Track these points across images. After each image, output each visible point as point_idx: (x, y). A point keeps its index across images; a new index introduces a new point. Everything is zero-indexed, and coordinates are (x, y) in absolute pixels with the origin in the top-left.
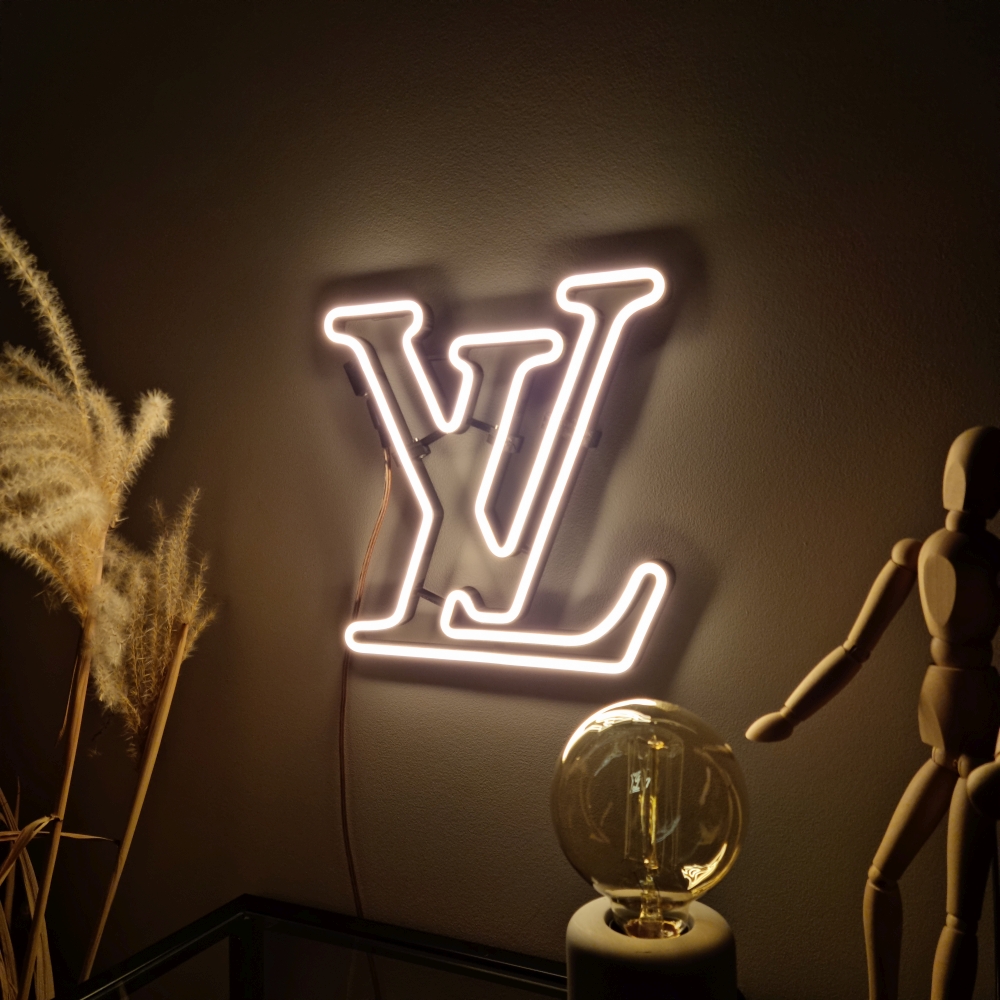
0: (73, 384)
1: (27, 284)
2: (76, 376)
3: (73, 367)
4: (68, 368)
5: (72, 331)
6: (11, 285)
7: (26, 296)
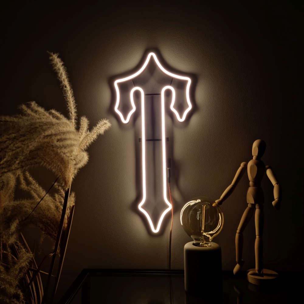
0: (72, 118)
1: (66, 87)
4: (71, 113)
6: (61, 87)
7: (65, 90)
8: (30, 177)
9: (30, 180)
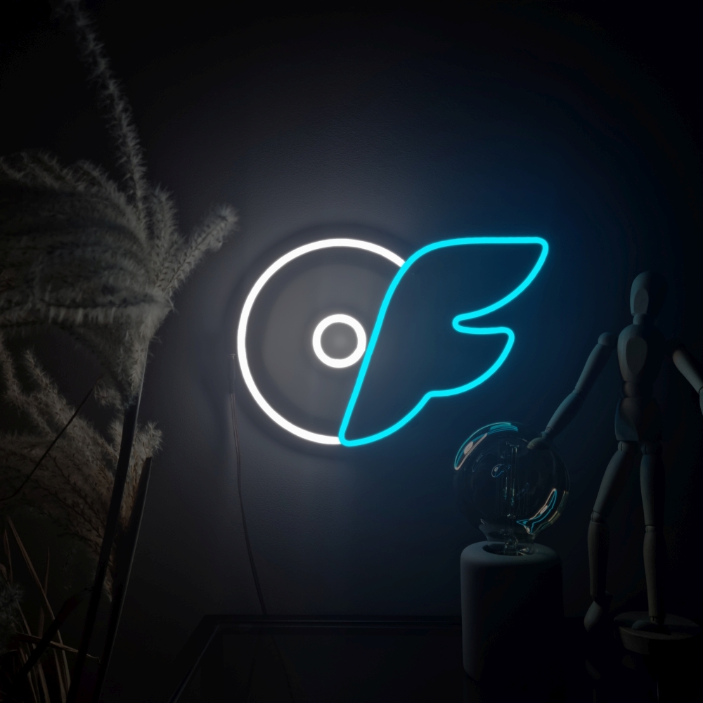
0: (134, 194)
2: (138, 186)
3: (137, 176)
4: (132, 179)
5: (138, 141)
8: (36, 366)
9: (35, 377)
